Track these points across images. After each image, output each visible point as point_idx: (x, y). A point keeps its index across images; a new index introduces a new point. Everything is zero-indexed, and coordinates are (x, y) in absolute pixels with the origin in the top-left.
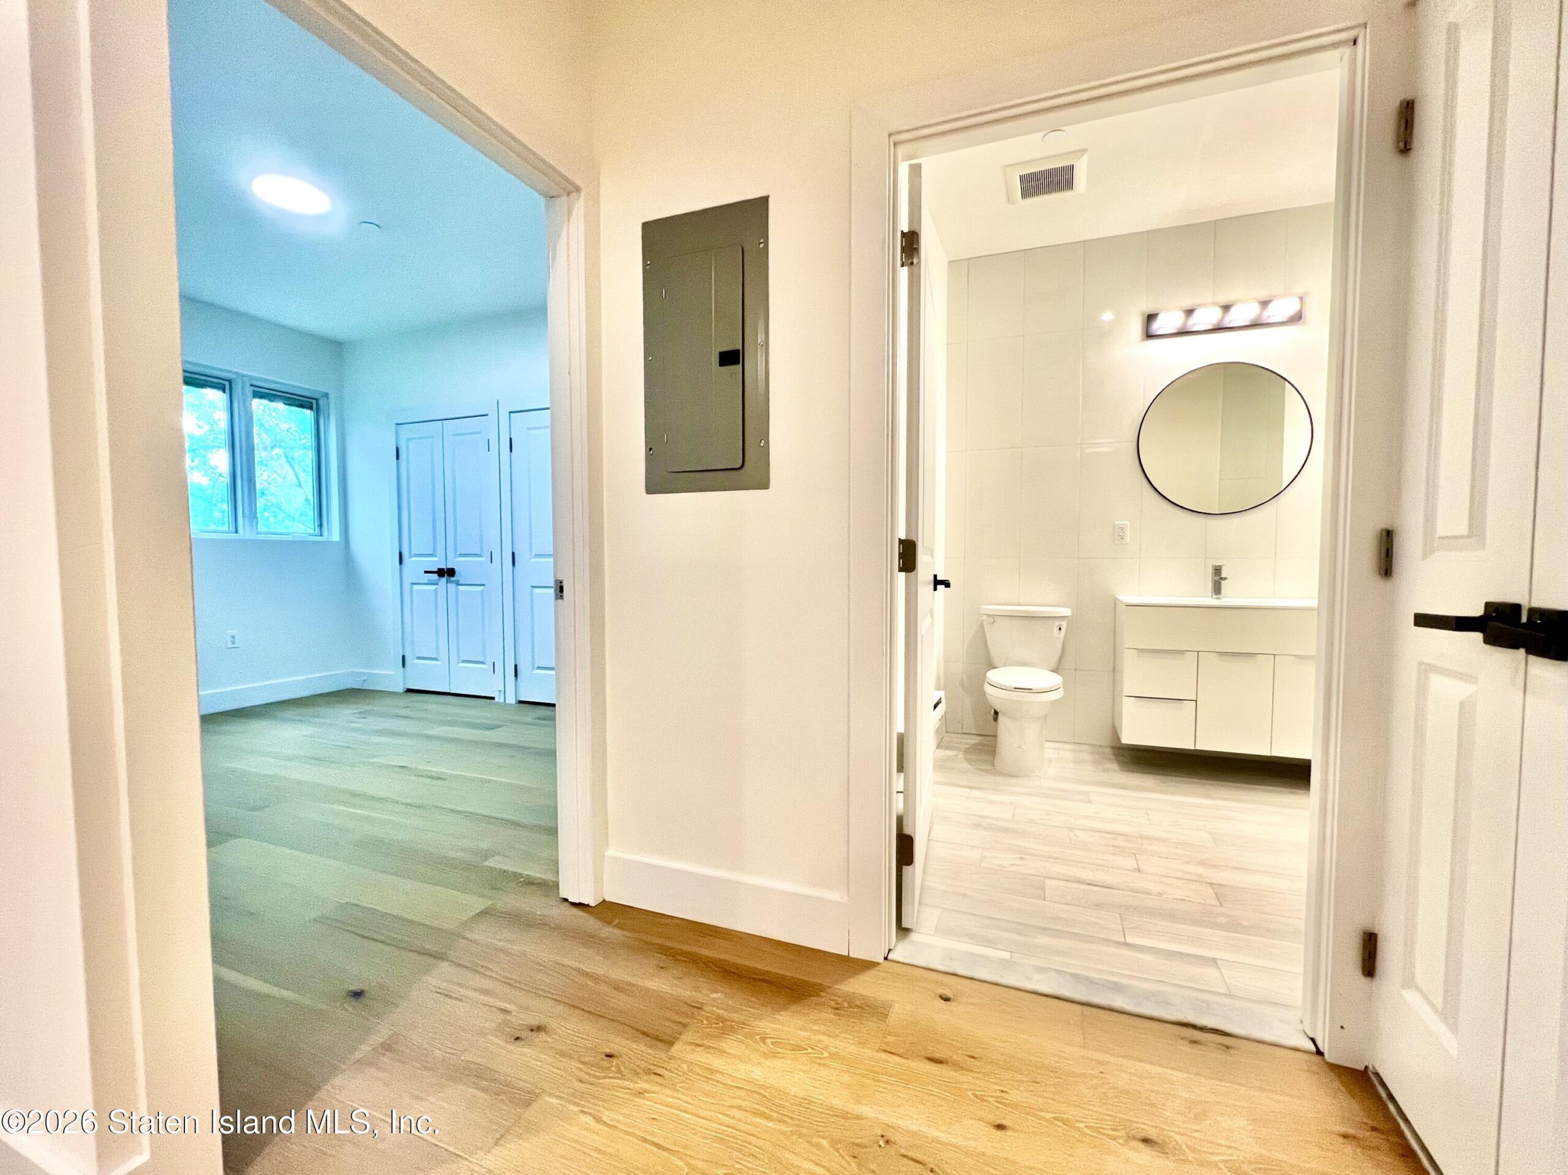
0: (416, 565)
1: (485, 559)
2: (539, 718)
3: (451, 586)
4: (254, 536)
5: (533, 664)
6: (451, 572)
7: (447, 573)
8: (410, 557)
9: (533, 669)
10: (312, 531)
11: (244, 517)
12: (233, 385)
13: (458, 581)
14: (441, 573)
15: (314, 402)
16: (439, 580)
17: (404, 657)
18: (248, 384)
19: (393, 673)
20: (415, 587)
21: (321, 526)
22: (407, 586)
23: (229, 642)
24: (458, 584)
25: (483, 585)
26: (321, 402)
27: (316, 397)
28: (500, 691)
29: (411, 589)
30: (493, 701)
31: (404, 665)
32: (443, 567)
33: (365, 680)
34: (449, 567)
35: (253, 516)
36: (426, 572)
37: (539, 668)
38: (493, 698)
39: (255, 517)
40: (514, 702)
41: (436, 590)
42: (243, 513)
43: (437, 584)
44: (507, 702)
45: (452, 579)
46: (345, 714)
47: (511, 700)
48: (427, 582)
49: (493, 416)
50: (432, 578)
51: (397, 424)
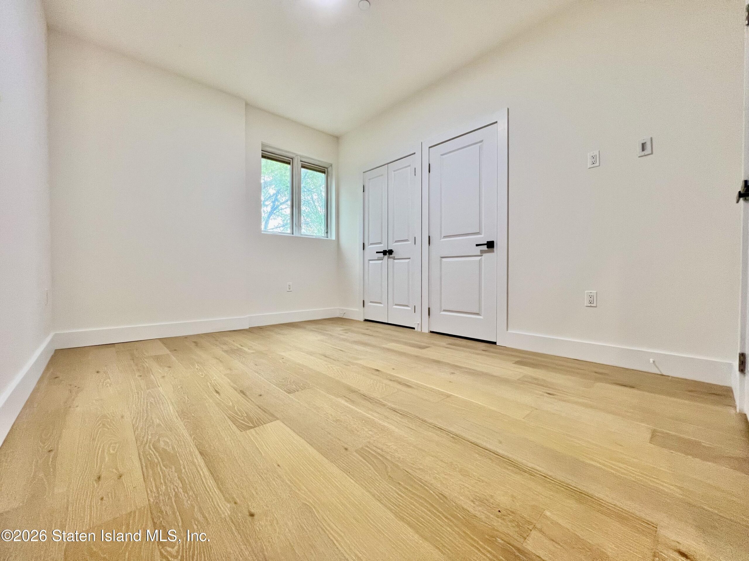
0: (372, 250)
1: (411, 242)
2: (449, 344)
3: (391, 260)
4: (299, 236)
5: (441, 307)
6: (391, 252)
7: (388, 253)
8: (368, 246)
9: (441, 311)
10: (323, 235)
11: (296, 226)
12: (294, 160)
13: (394, 257)
14: (385, 253)
15: (326, 169)
16: (384, 257)
17: (364, 301)
18: (299, 161)
19: (358, 310)
20: (371, 262)
21: (327, 233)
22: (366, 261)
23: (288, 289)
24: (394, 259)
25: (409, 258)
26: (329, 169)
27: (327, 167)
28: (418, 324)
29: (369, 262)
30: (413, 330)
31: (364, 306)
32: (387, 249)
33: (345, 313)
34: (389, 249)
35: (299, 226)
36: (377, 252)
37: (445, 311)
38: (414, 328)
39: (300, 226)
40: (427, 332)
41: (382, 263)
42: (296, 224)
43: (383, 260)
44: (423, 331)
45: (391, 256)
46: (338, 330)
47: (426, 330)
48: (377, 259)
49: (418, 154)
50: (379, 256)
51: (364, 172)
